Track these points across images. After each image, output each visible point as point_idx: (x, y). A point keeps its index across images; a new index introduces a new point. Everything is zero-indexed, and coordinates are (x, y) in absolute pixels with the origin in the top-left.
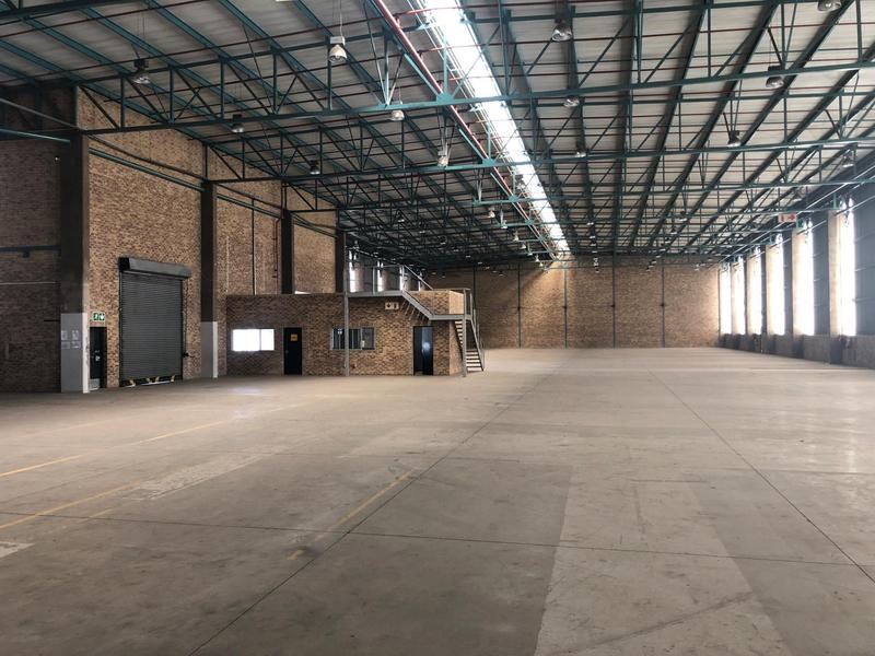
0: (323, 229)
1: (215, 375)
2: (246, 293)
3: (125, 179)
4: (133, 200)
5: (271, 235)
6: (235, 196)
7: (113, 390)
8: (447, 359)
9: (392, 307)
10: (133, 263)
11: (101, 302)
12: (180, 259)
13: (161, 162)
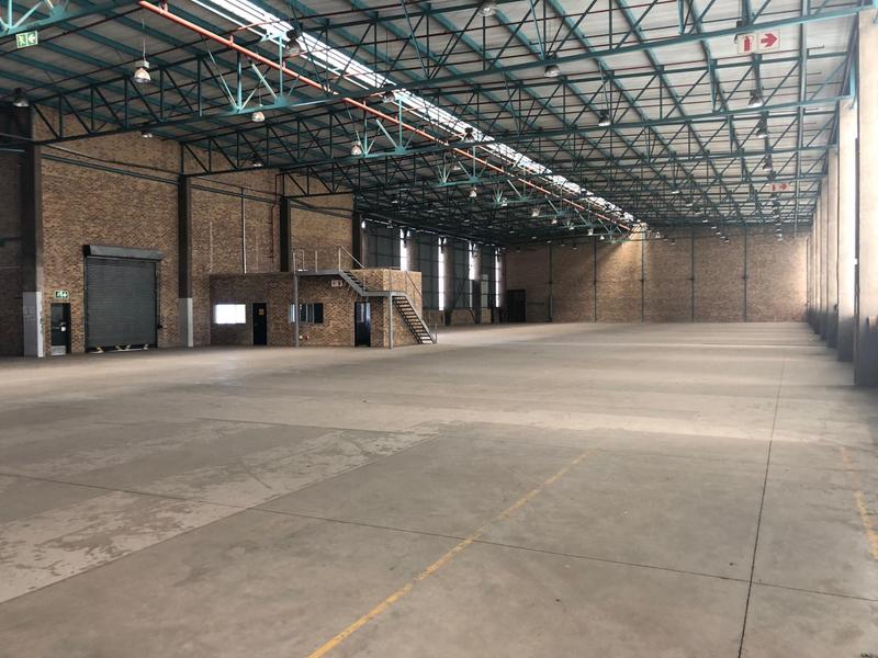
0: (334, 211)
1: (191, 344)
2: (234, 272)
3: (90, 179)
4: (98, 196)
5: (266, 219)
6: (220, 187)
7: (78, 356)
8: (382, 332)
9: (337, 285)
10: (94, 249)
11: (63, 283)
12: (153, 245)
13: (130, 162)
